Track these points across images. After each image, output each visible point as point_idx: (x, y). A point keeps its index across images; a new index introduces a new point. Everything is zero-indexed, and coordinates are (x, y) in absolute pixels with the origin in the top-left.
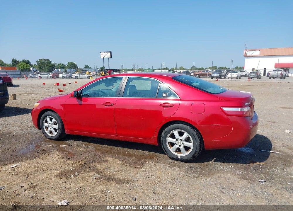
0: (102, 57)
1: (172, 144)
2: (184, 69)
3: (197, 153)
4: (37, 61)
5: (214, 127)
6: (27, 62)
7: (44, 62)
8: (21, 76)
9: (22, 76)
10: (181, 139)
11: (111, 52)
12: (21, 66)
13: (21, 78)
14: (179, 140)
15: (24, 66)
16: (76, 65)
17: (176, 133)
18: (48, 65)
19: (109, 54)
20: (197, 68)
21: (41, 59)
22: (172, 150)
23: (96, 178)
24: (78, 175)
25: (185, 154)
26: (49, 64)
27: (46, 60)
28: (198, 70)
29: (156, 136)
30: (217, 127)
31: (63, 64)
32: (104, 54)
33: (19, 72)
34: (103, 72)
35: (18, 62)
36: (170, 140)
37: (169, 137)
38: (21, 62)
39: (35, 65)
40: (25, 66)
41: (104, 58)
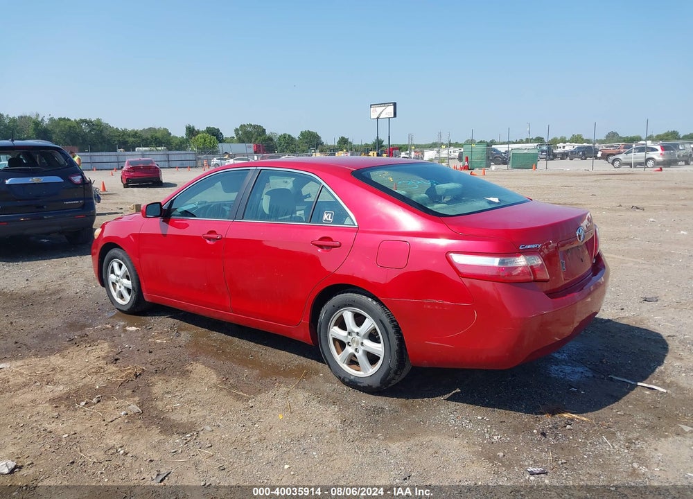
0: (374, 116)
1: (341, 345)
2: (583, 141)
3: (392, 372)
4: (236, 130)
5: (429, 307)
6: (215, 133)
7: (250, 132)
8: (197, 163)
9: (199, 164)
10: (358, 334)
11: (395, 104)
12: (200, 140)
13: (196, 167)
14: (354, 335)
15: (205, 140)
16: (319, 137)
17: (348, 316)
18: (259, 138)
19: (391, 108)
20: (621, 138)
21: (244, 125)
22: (340, 358)
23: (127, 414)
24: (99, 401)
25: (367, 372)
26: (260, 135)
27: (254, 127)
28: (624, 141)
29: (305, 322)
30: (436, 307)
31: (289, 136)
32: (379, 109)
33: (191, 155)
34: (375, 153)
35: (198, 132)
36: (336, 332)
37: (335, 325)
38: (203, 132)
39: (233, 138)
40: (208, 140)
41: (378, 118)
